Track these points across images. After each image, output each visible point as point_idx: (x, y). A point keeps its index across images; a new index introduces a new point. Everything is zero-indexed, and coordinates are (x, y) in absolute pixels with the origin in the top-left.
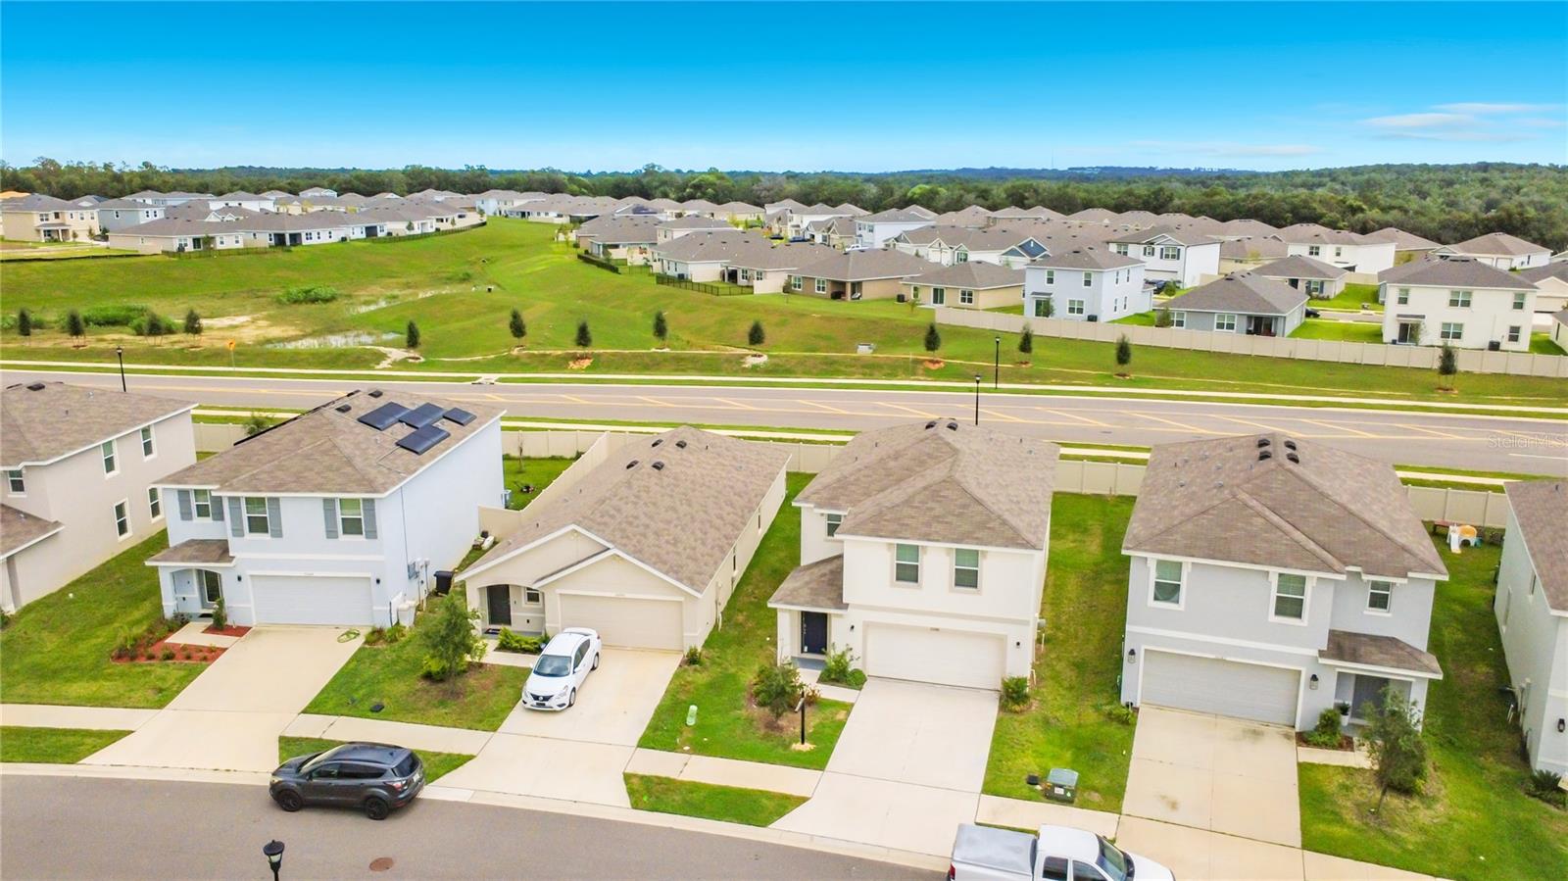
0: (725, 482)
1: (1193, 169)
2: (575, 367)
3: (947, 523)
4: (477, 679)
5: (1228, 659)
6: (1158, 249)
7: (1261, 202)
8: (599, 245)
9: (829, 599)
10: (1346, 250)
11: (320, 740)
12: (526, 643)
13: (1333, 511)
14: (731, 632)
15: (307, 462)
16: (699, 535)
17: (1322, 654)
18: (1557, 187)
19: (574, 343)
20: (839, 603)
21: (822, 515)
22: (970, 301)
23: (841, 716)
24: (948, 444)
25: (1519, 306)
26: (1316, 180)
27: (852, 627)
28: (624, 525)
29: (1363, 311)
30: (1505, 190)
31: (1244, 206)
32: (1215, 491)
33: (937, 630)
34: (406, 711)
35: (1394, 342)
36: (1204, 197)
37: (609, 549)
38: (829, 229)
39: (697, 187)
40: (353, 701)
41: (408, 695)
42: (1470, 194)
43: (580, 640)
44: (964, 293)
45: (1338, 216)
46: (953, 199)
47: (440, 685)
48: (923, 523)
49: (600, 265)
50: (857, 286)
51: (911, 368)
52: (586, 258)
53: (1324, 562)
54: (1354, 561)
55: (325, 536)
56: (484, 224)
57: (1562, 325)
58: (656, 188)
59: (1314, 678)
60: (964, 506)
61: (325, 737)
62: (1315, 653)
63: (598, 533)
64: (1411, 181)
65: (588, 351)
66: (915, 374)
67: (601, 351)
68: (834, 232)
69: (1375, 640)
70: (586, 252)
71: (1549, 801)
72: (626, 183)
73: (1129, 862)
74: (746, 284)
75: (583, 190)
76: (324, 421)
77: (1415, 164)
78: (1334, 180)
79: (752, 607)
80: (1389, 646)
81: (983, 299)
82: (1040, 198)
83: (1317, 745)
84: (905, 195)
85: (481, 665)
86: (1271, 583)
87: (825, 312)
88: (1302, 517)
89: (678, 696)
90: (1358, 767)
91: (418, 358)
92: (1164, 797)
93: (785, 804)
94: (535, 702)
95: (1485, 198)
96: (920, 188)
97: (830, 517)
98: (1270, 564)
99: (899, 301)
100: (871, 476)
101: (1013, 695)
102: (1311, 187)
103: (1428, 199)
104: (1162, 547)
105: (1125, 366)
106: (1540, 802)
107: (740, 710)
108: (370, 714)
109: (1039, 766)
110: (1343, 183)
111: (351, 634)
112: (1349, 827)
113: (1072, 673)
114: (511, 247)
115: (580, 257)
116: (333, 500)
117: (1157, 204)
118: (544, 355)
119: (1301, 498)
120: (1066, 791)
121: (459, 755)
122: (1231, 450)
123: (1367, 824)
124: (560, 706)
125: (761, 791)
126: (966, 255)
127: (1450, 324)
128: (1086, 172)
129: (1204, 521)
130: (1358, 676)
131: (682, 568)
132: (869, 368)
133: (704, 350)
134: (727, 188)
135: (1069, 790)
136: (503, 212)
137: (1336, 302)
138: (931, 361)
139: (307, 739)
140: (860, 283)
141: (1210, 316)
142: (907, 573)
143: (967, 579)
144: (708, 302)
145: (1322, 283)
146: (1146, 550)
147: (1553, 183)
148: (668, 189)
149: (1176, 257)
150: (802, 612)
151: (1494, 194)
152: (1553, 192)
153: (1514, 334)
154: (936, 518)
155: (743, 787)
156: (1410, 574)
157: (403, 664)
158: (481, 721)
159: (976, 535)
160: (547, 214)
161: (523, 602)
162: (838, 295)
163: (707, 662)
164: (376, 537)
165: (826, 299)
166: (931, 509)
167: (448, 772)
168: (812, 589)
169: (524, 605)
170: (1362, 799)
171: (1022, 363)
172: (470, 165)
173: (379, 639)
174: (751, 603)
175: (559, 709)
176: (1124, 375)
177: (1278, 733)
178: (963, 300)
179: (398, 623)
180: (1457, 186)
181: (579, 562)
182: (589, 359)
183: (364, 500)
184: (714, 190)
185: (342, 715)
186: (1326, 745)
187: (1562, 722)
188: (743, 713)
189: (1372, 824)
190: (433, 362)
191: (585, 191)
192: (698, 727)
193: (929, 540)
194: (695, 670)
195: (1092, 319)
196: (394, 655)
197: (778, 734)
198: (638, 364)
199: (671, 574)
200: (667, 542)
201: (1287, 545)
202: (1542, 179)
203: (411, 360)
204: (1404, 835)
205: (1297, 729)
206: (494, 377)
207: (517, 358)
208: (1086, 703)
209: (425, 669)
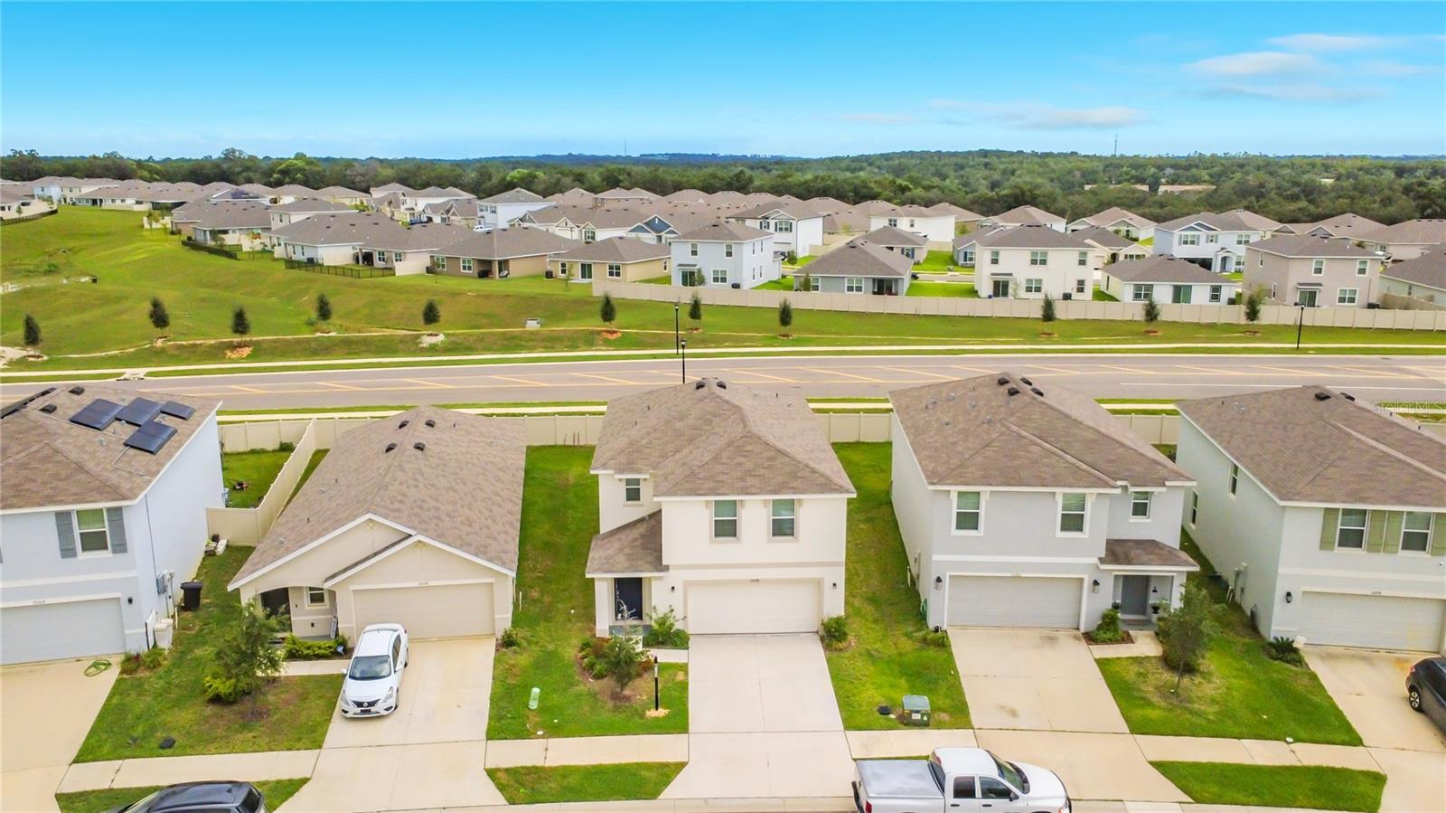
0: (485, 458)
1: (749, 156)
2: (234, 356)
3: (759, 476)
4: (274, 695)
5: (1023, 575)
6: (772, 223)
7: (828, 182)
8: (205, 231)
9: (647, 562)
10: (918, 221)
11: (111, 790)
12: (320, 648)
13: (1089, 435)
14: (532, 608)
15: (26, 473)
16: (487, 513)
17: (1102, 561)
18: (1041, 170)
19: (230, 330)
20: (658, 565)
21: (621, 480)
22: (618, 274)
23: (680, 676)
24: (727, 402)
25: (1082, 262)
26: (857, 165)
27: (673, 588)
28: (416, 510)
29: (950, 273)
30: (1004, 172)
31: (814, 186)
32: (985, 426)
33: (758, 580)
34: (200, 742)
35: (990, 297)
36: (779, 179)
37: (410, 536)
38: (448, 211)
39: (285, 172)
40: (135, 740)
41: (198, 723)
42: (978, 176)
43: (391, 637)
44: (611, 268)
45: (892, 194)
46: (551, 183)
47: (235, 708)
48: (738, 478)
49: (211, 251)
50: (503, 264)
51: (590, 339)
52: (191, 244)
53: (1099, 479)
54: (1121, 476)
55: (60, 556)
56: (54, 212)
57: (1111, 277)
58: (239, 174)
59: (1096, 583)
60: (771, 459)
61: (116, 786)
62: (1095, 560)
63: (395, 519)
64: (932, 165)
65: (246, 338)
66: (597, 345)
67: (261, 338)
68: (454, 214)
69: (1140, 543)
70: (189, 238)
71: (1288, 662)
72: (203, 168)
73: (1018, 771)
74: (384, 266)
75: (155, 176)
76: (30, 424)
77: (932, 151)
78: (870, 165)
79: (540, 582)
80: (1150, 547)
81: (631, 272)
82: (633, 181)
83: (1104, 642)
84: (504, 179)
85: (274, 680)
86: (1057, 502)
87: (479, 291)
88: (1068, 442)
89: (508, 681)
90: (1143, 656)
91: (39, 357)
92: (1002, 707)
93: (668, 772)
94: (359, 710)
95: (990, 180)
96: (518, 172)
97: (628, 482)
98: (1058, 486)
99: (547, 277)
100: (661, 439)
101: (832, 634)
102: (853, 171)
103: (947, 181)
104: (963, 480)
105: (788, 327)
106: (1283, 663)
107: (577, 686)
108: (161, 751)
109: (883, 697)
110: (879, 167)
111: (99, 665)
112: (1160, 708)
113: (870, 607)
114: (91, 236)
115: (184, 243)
116: (68, 513)
117: (741, 185)
118: (195, 346)
119: (1061, 425)
120: (923, 715)
121: (289, 780)
122: (974, 389)
123: (1171, 704)
124: (387, 709)
125: (637, 764)
126: (594, 233)
127: (1032, 280)
128: (657, 158)
129: (990, 452)
130: (1125, 577)
131: (487, 547)
132: (551, 342)
133: (359, 332)
134: (318, 172)
135: (926, 714)
136: (68, 200)
137: (926, 266)
138: (608, 332)
139: (94, 791)
140: (506, 262)
141: (840, 280)
142: (726, 529)
143: (783, 528)
144: (352, 285)
145: (913, 250)
146: (949, 484)
147: (1037, 167)
148: (251, 174)
149: (789, 229)
150: (615, 579)
151: (996, 176)
152: (1039, 174)
153: (1081, 287)
154: (748, 472)
155: (617, 762)
156: (1167, 483)
157: (178, 691)
158: (299, 740)
159: (790, 485)
160: (123, 201)
161: (306, 606)
162: (485, 274)
163: (524, 644)
164: (125, 551)
165: (473, 277)
166: (739, 464)
167: (284, 801)
168: (628, 555)
169: (307, 608)
170: (1159, 683)
171: (692, 329)
172: (18, 150)
173: (138, 667)
174: (539, 578)
175: (387, 713)
176: (787, 336)
177: (1068, 636)
178: (611, 274)
179: (155, 645)
180: (967, 169)
181: (375, 554)
182: (249, 347)
183: (109, 510)
184: (305, 175)
185: (126, 758)
186: (1111, 640)
187: (1289, 594)
188: (581, 688)
189: (1175, 703)
190: (59, 359)
191: (157, 177)
192: (543, 709)
193: (748, 494)
194: (515, 652)
195: (736, 286)
196: (162, 683)
197: (627, 704)
198: (305, 350)
199: (480, 555)
200: (462, 523)
201: (1065, 467)
202: (1028, 163)
203: (31, 359)
204: (1203, 708)
205: (1082, 629)
206: (141, 371)
207: (163, 350)
208: (896, 633)
209: (210, 694)
